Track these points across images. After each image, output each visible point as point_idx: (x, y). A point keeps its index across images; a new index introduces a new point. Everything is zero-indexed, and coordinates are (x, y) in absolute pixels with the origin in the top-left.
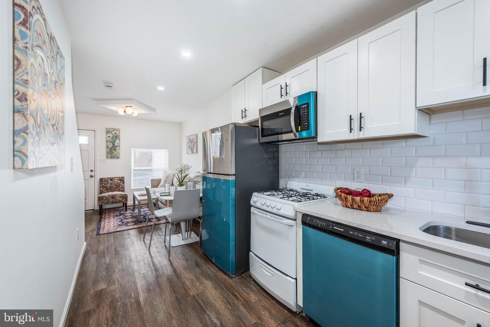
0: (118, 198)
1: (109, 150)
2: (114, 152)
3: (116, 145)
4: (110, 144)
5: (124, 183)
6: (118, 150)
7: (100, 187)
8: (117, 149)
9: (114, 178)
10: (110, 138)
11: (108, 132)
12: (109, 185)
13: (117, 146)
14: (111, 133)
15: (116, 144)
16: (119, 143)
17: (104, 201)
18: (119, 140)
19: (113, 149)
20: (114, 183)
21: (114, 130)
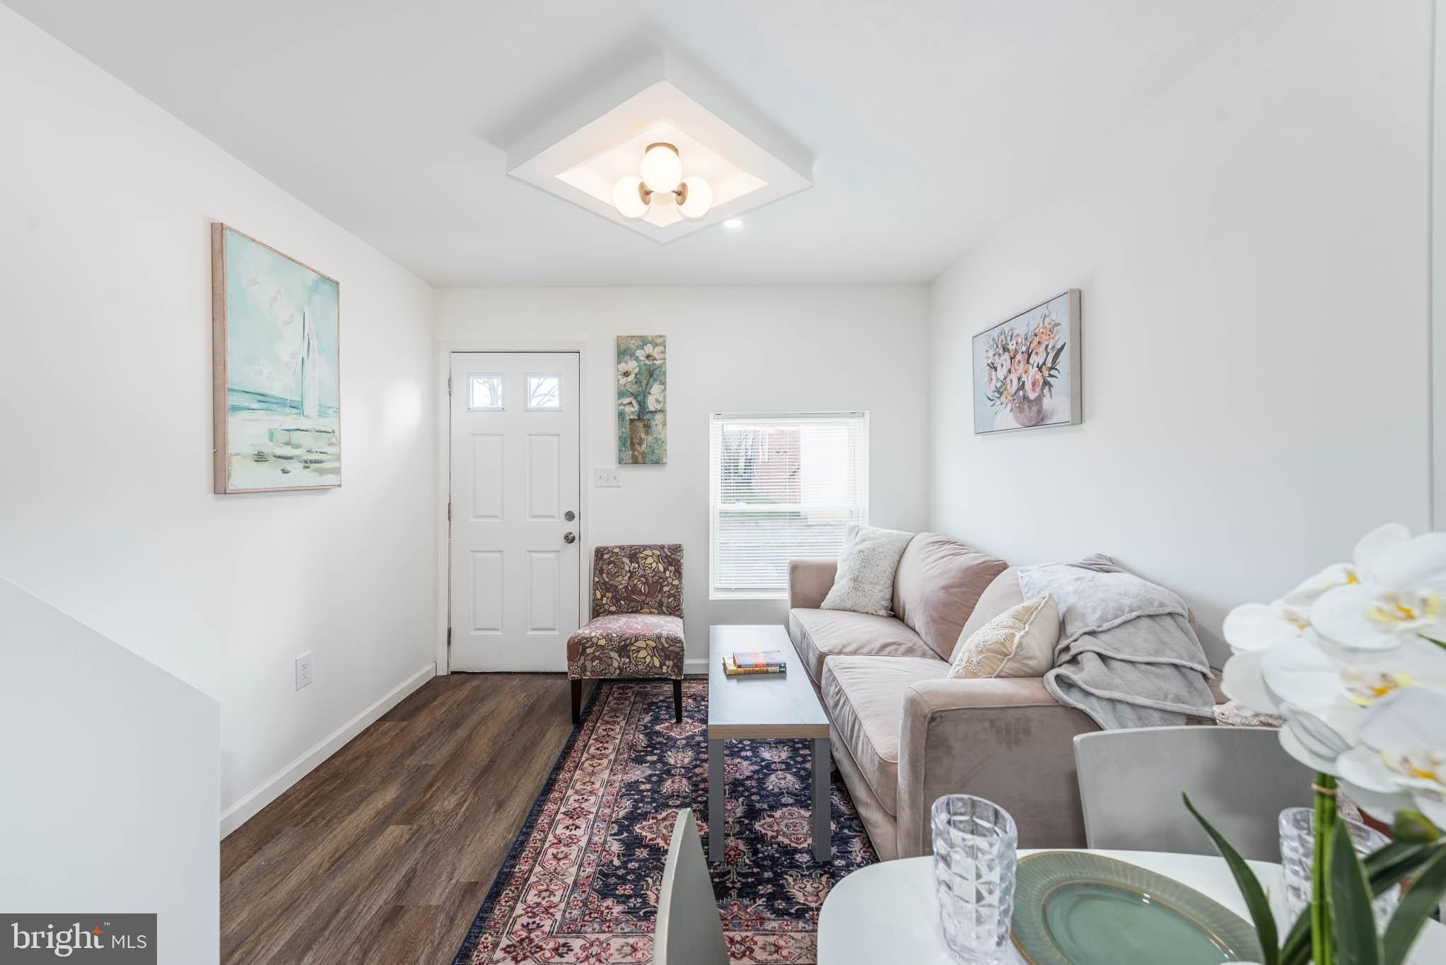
0: (643, 654)
1: (627, 430)
2: (643, 436)
3: (652, 408)
4: (631, 403)
5: (678, 573)
6: (660, 427)
7: (596, 586)
8: (653, 423)
9: (645, 548)
10: (631, 378)
11: (623, 353)
12: (622, 581)
13: (655, 412)
14: (632, 355)
15: (651, 404)
16: (661, 399)
17: (588, 664)
18: (663, 383)
19: (640, 425)
20: (641, 572)
21: (644, 341)
